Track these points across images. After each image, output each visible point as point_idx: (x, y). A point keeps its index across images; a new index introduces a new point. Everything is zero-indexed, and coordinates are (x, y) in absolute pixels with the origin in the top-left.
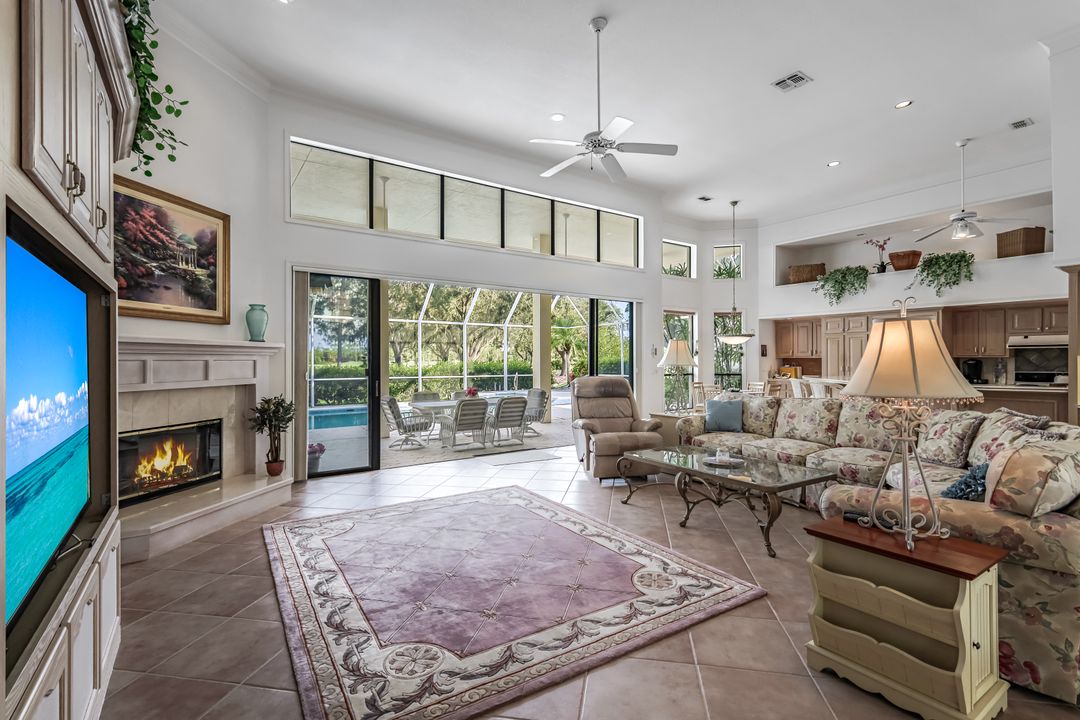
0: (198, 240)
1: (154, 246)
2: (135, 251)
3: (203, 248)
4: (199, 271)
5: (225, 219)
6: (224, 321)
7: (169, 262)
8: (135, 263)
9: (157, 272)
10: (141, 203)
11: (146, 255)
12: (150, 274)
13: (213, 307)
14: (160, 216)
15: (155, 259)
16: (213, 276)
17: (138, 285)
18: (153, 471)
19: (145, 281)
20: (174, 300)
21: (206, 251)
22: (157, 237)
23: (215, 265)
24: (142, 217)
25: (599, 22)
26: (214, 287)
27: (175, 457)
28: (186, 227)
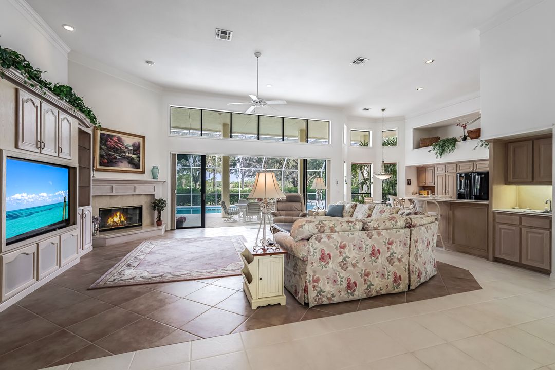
0: (133, 146)
1: (117, 149)
2: (110, 151)
3: (135, 148)
4: (133, 156)
5: (144, 137)
6: (143, 172)
7: (122, 154)
8: (110, 155)
9: (118, 157)
10: (113, 136)
11: (114, 152)
12: (115, 158)
13: (139, 168)
14: (119, 139)
15: (117, 153)
16: (139, 157)
17: (111, 161)
18: (113, 222)
19: (114, 161)
20: (124, 166)
21: (137, 149)
22: (118, 146)
23: (139, 153)
24: (113, 140)
25: (257, 54)
26: (139, 161)
27: (120, 218)
28: (129, 142)
